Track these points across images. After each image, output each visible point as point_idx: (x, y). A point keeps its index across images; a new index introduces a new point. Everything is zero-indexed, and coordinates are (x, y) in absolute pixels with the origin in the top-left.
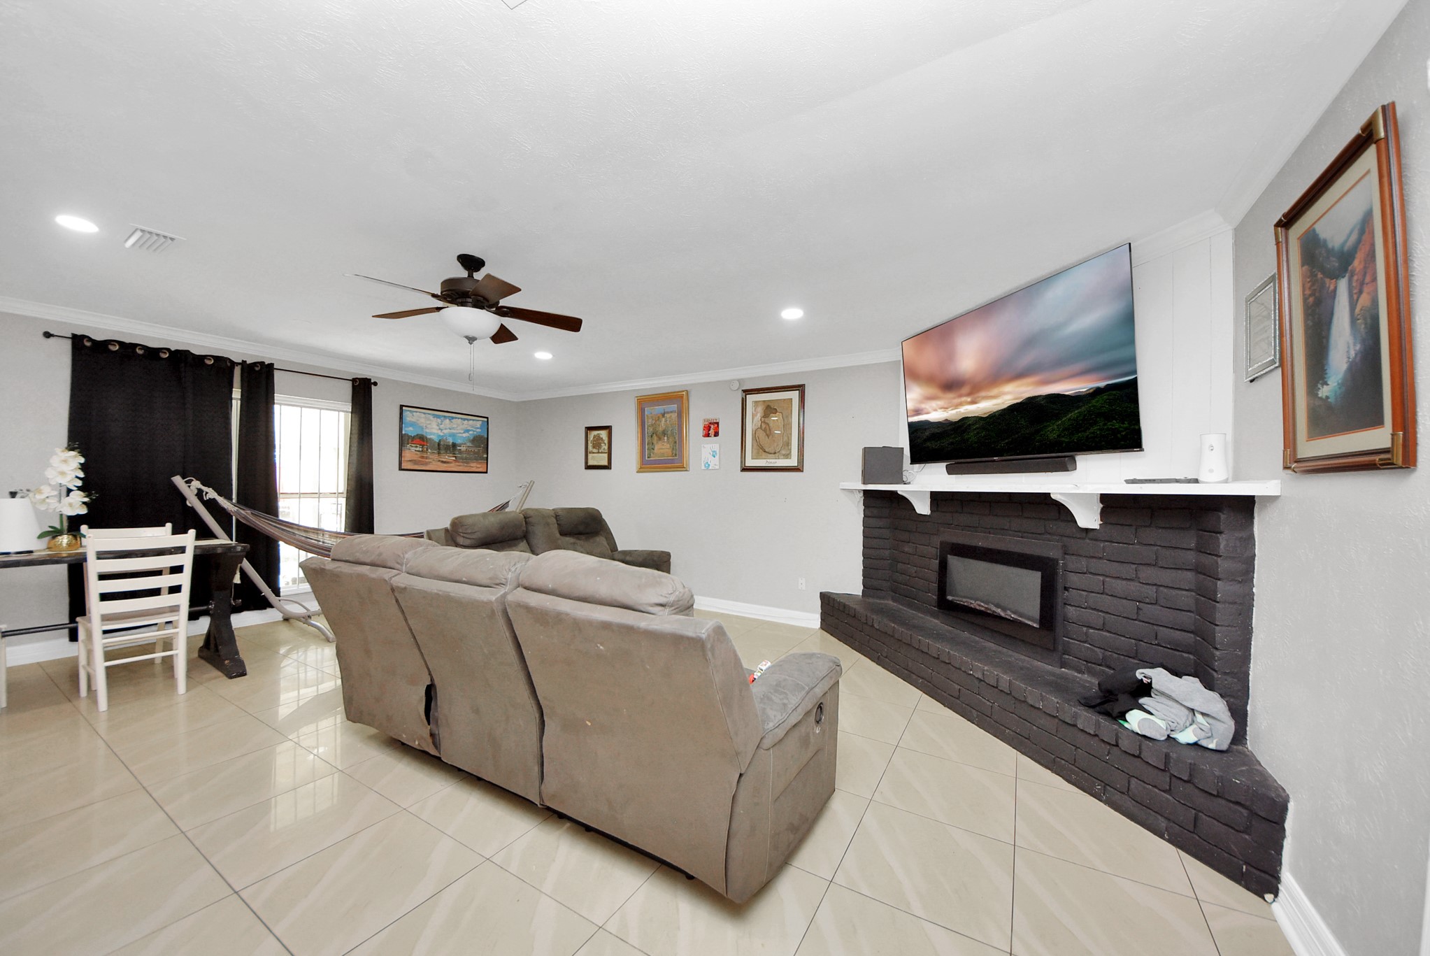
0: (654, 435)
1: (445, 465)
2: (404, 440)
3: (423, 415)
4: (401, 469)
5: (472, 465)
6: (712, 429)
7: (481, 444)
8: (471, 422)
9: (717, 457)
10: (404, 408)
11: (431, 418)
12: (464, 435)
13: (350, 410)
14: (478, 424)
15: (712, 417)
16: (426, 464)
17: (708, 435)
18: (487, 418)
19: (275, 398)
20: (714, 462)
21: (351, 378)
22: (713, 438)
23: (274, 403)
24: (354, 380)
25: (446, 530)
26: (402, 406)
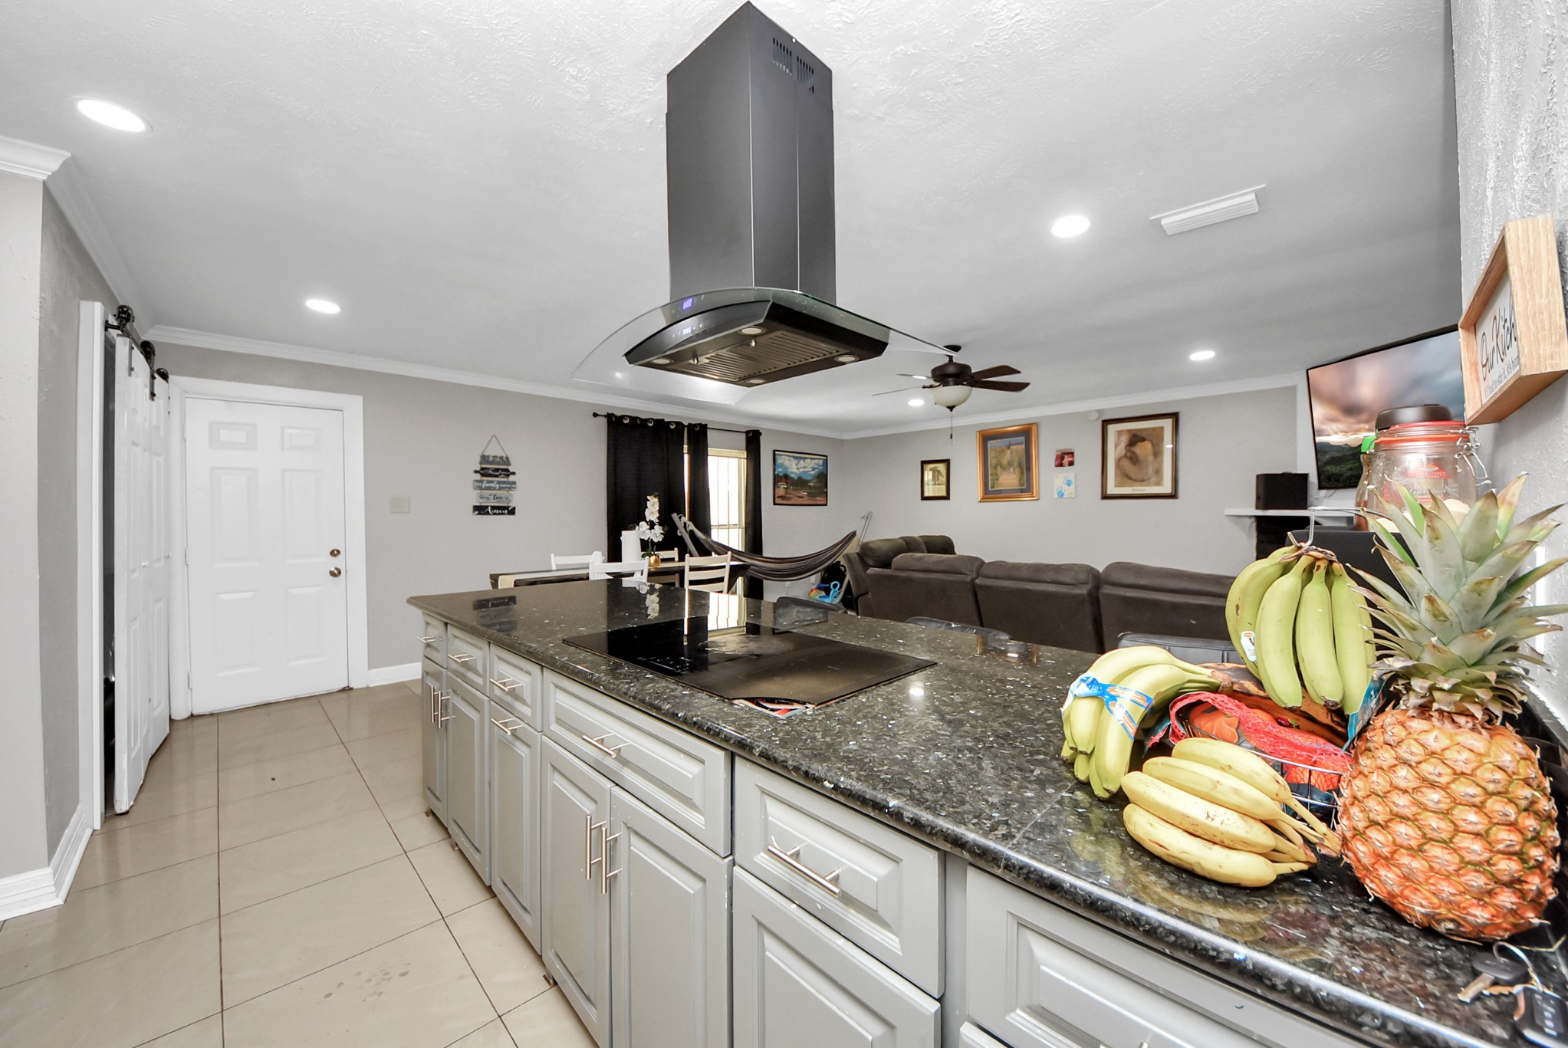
0: (999, 467)
1: (801, 499)
2: (777, 479)
3: (787, 458)
4: (775, 504)
5: (818, 498)
6: (1064, 459)
7: (823, 477)
8: (816, 461)
9: (1073, 486)
10: (776, 453)
11: (792, 459)
12: (813, 473)
13: (745, 457)
14: (821, 462)
15: (1065, 446)
16: (789, 499)
17: (1061, 465)
18: (826, 456)
19: (709, 451)
20: (1069, 491)
21: (745, 431)
22: (1067, 468)
23: (708, 455)
24: (747, 432)
25: (858, 554)
26: (774, 451)
